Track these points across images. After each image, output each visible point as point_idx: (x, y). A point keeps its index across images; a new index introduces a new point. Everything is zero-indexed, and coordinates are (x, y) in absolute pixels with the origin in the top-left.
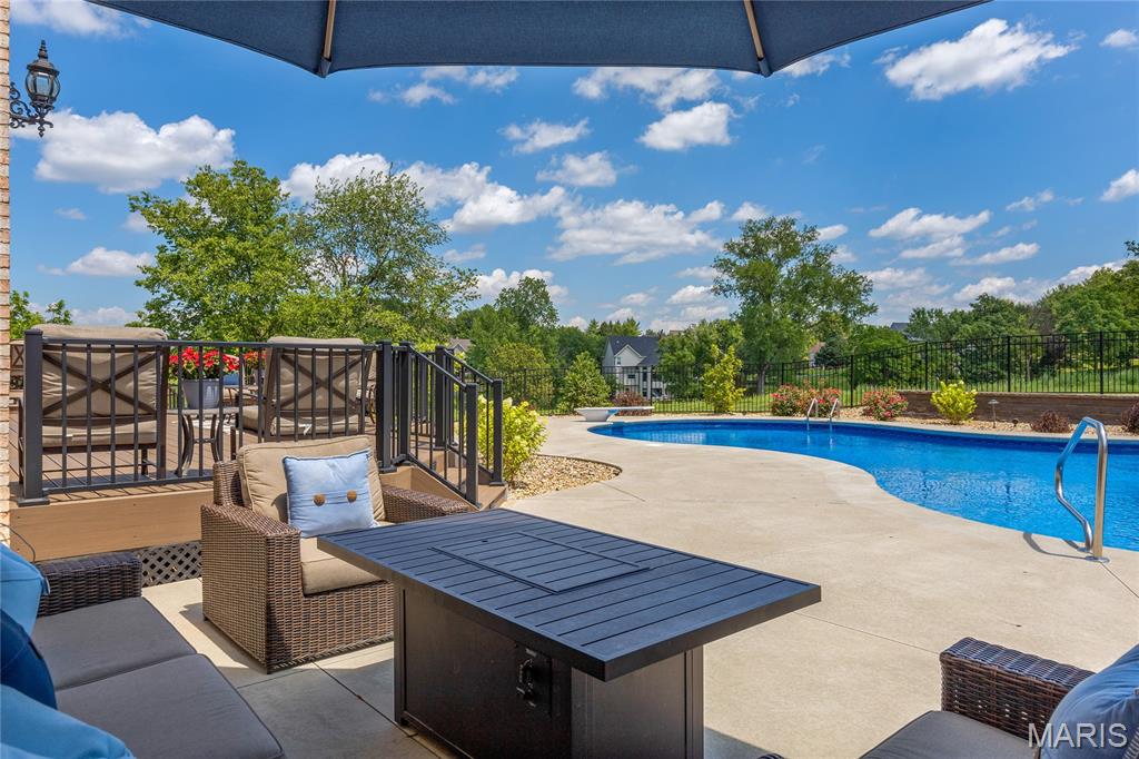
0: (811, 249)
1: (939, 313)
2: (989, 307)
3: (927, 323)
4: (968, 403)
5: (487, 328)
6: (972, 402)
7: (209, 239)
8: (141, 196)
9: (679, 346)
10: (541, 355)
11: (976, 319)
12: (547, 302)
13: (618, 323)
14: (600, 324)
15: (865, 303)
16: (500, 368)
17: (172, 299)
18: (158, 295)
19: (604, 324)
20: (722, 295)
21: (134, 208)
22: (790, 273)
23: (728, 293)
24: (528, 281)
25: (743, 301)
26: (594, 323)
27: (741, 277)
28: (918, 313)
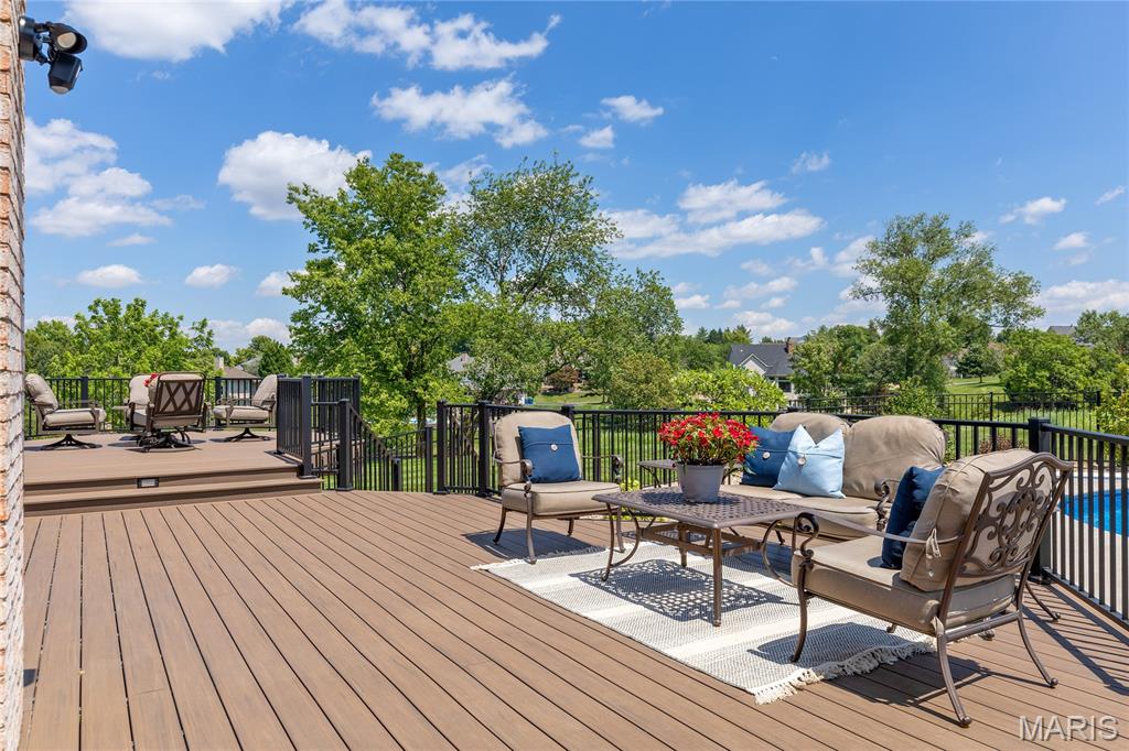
1: (1113, 316)
7: (366, 240)
8: (302, 187)
13: (729, 330)
14: (709, 332)
15: (1031, 305)
17: (319, 310)
18: (305, 306)
19: (713, 332)
20: (862, 299)
21: (291, 199)
23: (869, 297)
25: (888, 304)
26: (703, 331)
27: (887, 279)
28: (1088, 317)
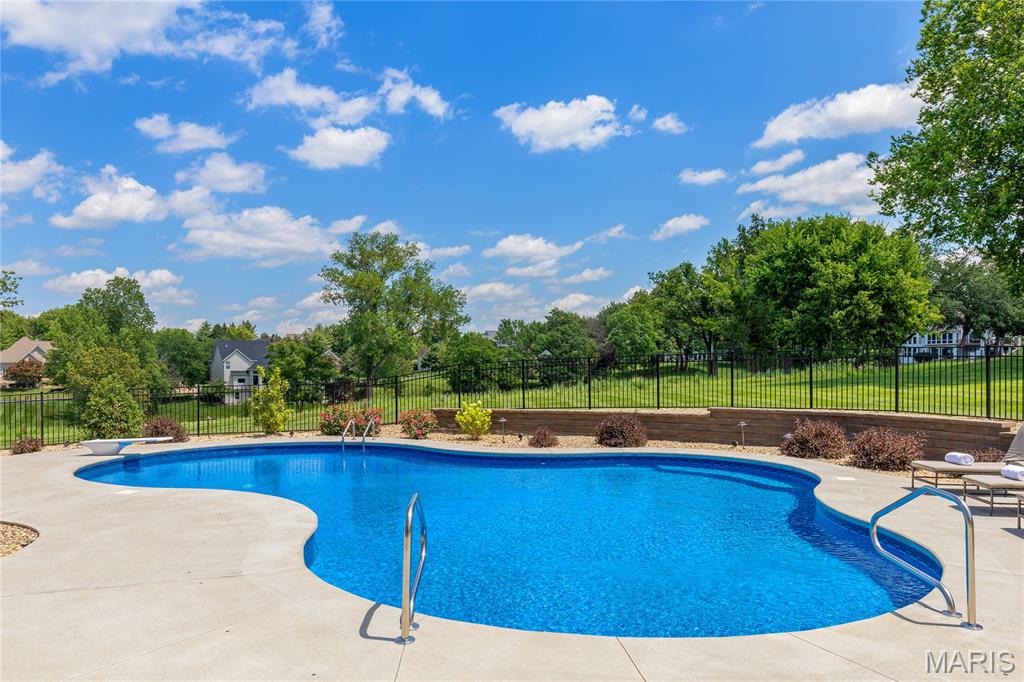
0: (413, 263)
1: (521, 324)
2: (559, 320)
3: (512, 332)
4: (484, 420)
5: (68, 330)
6: (488, 419)
9: (288, 350)
10: (136, 360)
11: (550, 329)
12: (142, 303)
13: (233, 325)
14: (212, 326)
15: (461, 314)
16: (85, 374)
19: (217, 327)
20: (332, 303)
22: (394, 284)
23: (337, 301)
24: (118, 281)
25: (351, 308)
26: (206, 326)
27: (349, 287)
28: (505, 324)
